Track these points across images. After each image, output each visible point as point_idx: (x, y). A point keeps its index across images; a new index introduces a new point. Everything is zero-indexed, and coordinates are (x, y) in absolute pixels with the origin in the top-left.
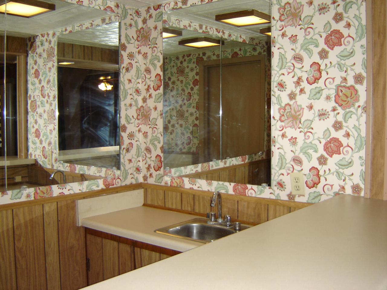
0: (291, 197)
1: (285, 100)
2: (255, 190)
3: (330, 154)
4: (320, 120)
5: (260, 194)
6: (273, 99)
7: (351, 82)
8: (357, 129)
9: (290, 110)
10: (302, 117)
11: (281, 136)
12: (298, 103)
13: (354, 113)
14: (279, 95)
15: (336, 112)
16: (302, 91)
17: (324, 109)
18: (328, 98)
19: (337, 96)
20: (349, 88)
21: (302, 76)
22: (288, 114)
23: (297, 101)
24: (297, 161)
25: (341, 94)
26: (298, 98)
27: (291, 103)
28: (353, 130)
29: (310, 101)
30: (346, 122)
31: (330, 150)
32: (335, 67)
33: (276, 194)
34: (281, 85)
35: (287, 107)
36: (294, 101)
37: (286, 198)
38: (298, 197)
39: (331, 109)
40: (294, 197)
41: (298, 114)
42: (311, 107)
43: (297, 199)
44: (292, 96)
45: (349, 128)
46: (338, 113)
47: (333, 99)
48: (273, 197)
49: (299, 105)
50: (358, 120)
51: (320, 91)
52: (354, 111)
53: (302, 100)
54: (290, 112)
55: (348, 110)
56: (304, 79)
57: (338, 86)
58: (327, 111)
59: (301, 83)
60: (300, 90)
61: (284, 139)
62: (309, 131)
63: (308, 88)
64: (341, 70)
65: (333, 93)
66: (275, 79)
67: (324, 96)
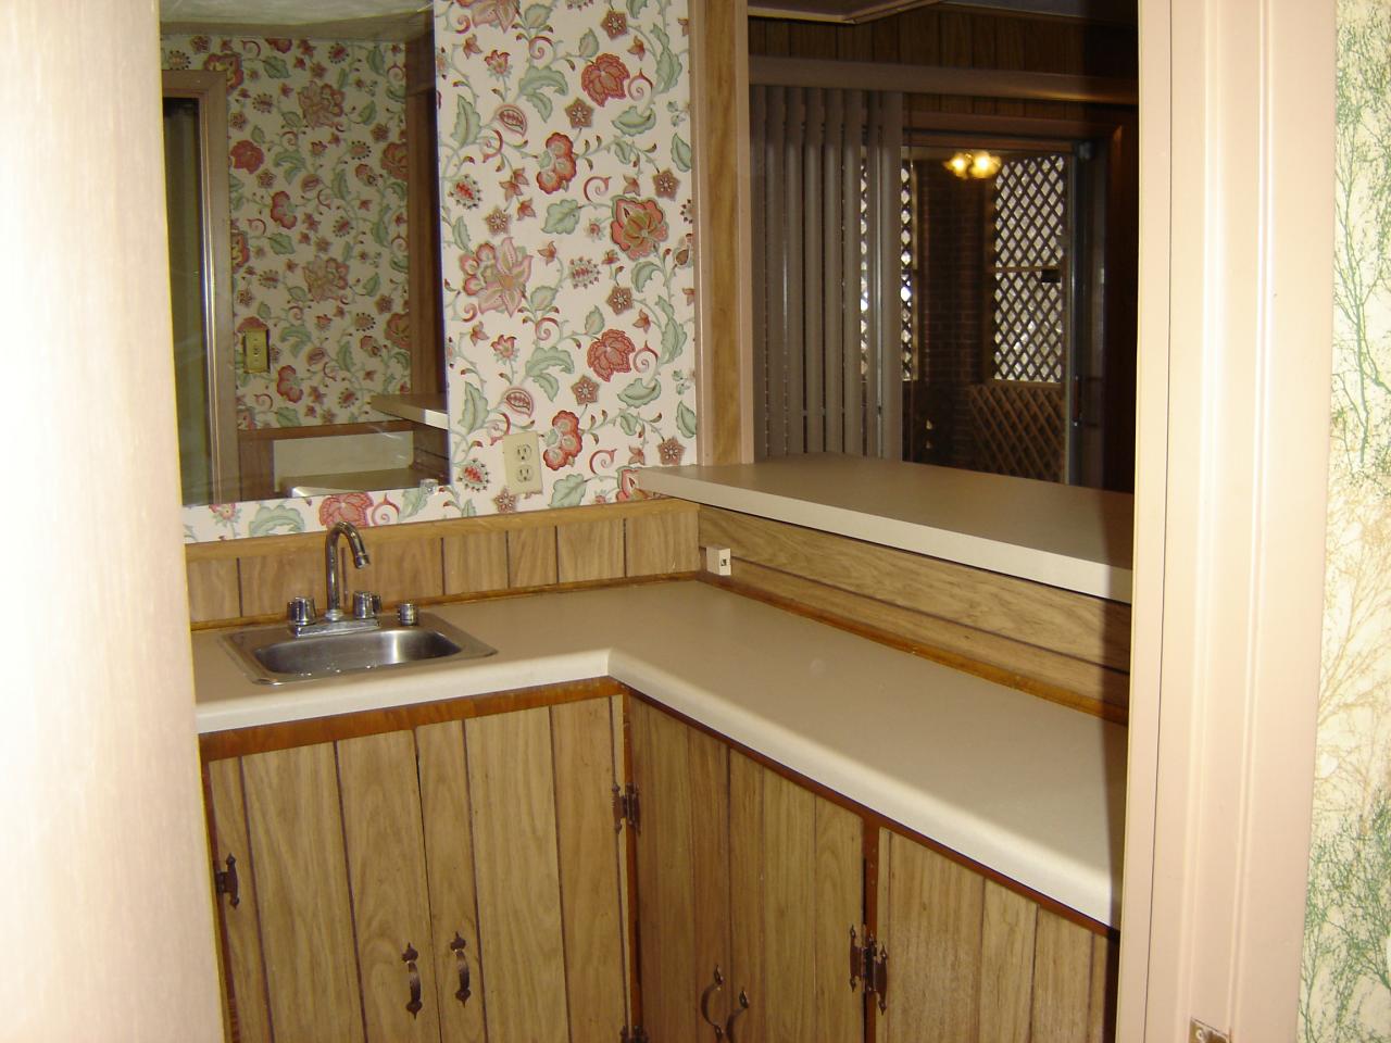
0: (505, 501)
1: (479, 233)
2: (395, 503)
3: (603, 372)
4: (576, 286)
5: (415, 510)
6: (446, 232)
7: (648, 190)
8: (666, 306)
9: (493, 261)
10: (528, 279)
11: (469, 336)
12: (516, 243)
13: (658, 269)
14: (460, 219)
15: (615, 266)
16: (525, 209)
17: (586, 259)
18: (594, 229)
19: (616, 224)
20: (643, 205)
21: (523, 169)
22: (489, 272)
23: (512, 235)
24: (519, 400)
25: (625, 220)
26: (516, 227)
27: (496, 241)
28: (657, 310)
29: (548, 238)
30: (639, 290)
31: (604, 362)
32: (609, 151)
33: (462, 505)
34: (466, 191)
35: (484, 254)
36: (503, 236)
37: (493, 509)
38: (526, 498)
39: (603, 257)
40: (513, 499)
41: (516, 271)
42: (550, 254)
43: (523, 505)
44: (497, 222)
45: (646, 305)
46: (621, 268)
47: (608, 231)
48: (453, 513)
49: (518, 248)
50: (666, 284)
51: (574, 211)
52: (657, 261)
53: (527, 235)
54: (494, 266)
55: (642, 260)
56: (531, 176)
57: (619, 200)
58: (593, 262)
59: (523, 188)
60: (519, 205)
61: (480, 342)
62: (547, 317)
63: (541, 201)
64: (624, 159)
65: (605, 216)
66: (449, 171)
67: (584, 223)
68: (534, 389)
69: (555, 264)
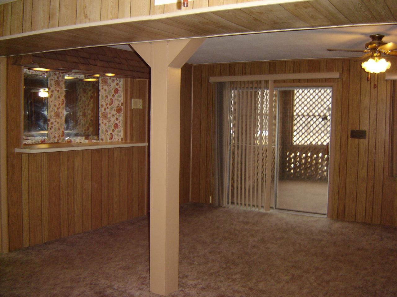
1: (103, 110)
4: (112, 117)
6: (100, 110)
7: (120, 105)
9: (104, 114)
10: (108, 116)
15: (117, 115)
16: (108, 108)
18: (115, 110)
20: (120, 107)
25: (118, 109)
28: (121, 121)
29: (110, 111)
30: (119, 118)
31: (115, 127)
32: (116, 100)
34: (102, 106)
36: (105, 111)
39: (115, 114)
41: (106, 115)
42: (110, 113)
44: (105, 109)
51: (112, 108)
52: (121, 114)
53: (108, 111)
55: (119, 114)
56: (108, 104)
57: (117, 107)
61: (103, 124)
62: (109, 121)
63: (110, 107)
64: (118, 101)
65: (116, 108)
66: (100, 103)
67: (114, 110)
68: (108, 130)
69: (110, 115)
